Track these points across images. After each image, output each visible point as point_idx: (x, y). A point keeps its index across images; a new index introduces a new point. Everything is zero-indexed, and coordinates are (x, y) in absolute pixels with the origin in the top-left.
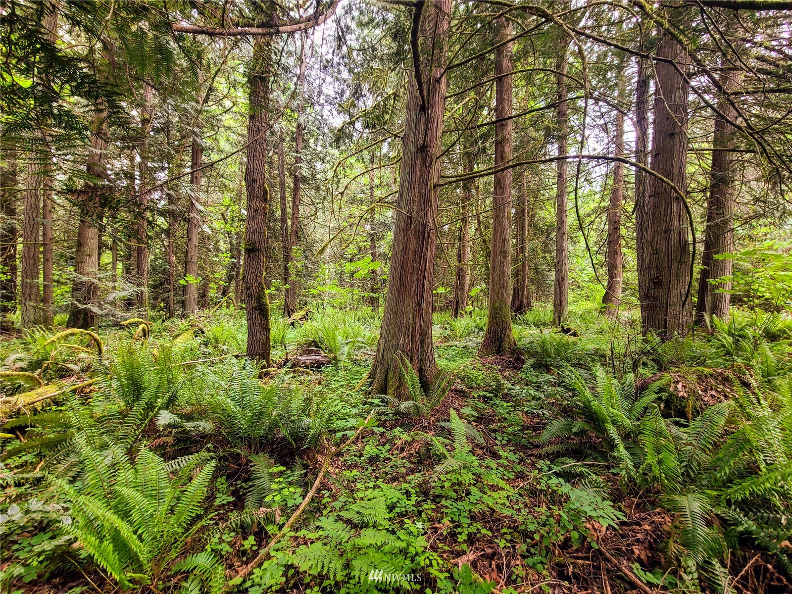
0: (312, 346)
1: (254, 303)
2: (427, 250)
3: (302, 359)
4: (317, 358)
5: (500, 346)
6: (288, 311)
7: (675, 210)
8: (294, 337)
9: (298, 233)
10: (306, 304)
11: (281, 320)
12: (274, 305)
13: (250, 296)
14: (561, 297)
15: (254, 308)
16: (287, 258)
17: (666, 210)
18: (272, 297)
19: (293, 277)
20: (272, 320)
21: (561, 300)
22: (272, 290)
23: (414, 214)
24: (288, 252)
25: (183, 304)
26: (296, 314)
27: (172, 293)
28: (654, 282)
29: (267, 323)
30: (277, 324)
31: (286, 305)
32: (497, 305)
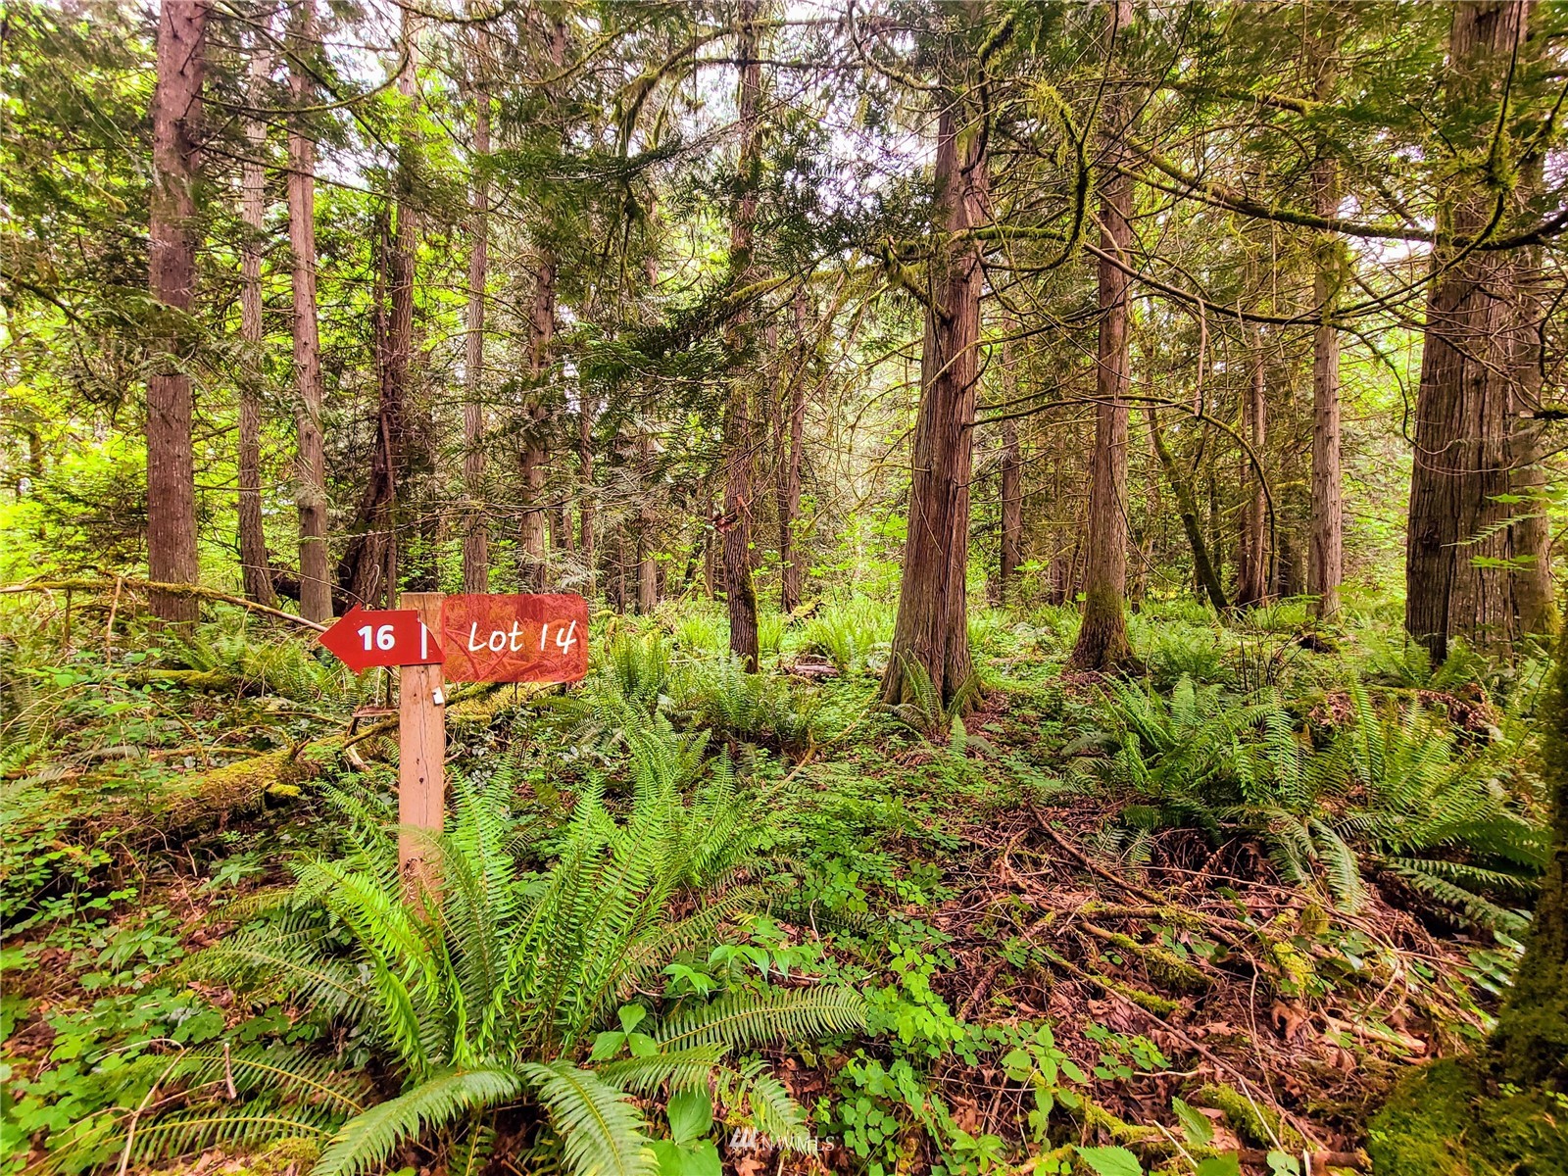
0: (816, 652)
1: (737, 591)
2: (952, 516)
3: (801, 668)
4: (821, 668)
5: (1101, 656)
6: (787, 603)
7: (1471, 405)
8: (792, 643)
9: (803, 470)
10: (819, 591)
11: (774, 616)
12: (765, 595)
13: (733, 581)
14: (1323, 572)
15: (738, 597)
16: (785, 515)
17: (1451, 407)
18: (763, 580)
19: (795, 548)
20: (761, 618)
21: (1323, 580)
22: (763, 571)
23: (934, 467)
24: (786, 504)
25: (637, 592)
26: (799, 607)
27: (622, 576)
28: (1423, 545)
29: (754, 619)
30: (770, 624)
31: (785, 594)
32: (1098, 590)
